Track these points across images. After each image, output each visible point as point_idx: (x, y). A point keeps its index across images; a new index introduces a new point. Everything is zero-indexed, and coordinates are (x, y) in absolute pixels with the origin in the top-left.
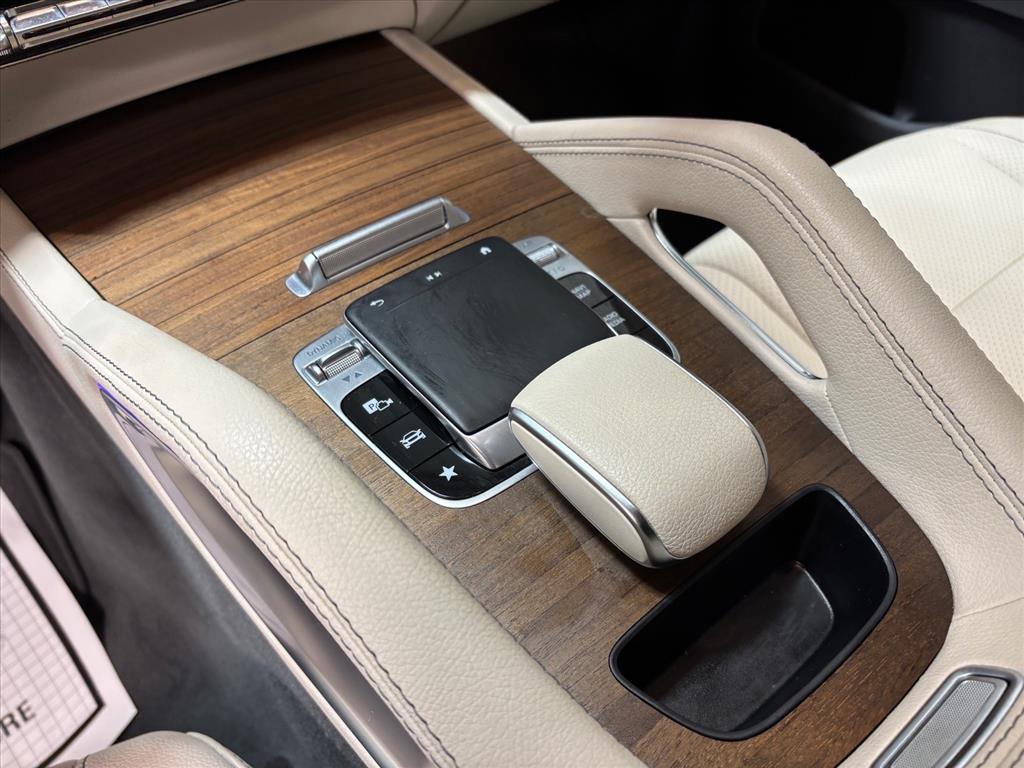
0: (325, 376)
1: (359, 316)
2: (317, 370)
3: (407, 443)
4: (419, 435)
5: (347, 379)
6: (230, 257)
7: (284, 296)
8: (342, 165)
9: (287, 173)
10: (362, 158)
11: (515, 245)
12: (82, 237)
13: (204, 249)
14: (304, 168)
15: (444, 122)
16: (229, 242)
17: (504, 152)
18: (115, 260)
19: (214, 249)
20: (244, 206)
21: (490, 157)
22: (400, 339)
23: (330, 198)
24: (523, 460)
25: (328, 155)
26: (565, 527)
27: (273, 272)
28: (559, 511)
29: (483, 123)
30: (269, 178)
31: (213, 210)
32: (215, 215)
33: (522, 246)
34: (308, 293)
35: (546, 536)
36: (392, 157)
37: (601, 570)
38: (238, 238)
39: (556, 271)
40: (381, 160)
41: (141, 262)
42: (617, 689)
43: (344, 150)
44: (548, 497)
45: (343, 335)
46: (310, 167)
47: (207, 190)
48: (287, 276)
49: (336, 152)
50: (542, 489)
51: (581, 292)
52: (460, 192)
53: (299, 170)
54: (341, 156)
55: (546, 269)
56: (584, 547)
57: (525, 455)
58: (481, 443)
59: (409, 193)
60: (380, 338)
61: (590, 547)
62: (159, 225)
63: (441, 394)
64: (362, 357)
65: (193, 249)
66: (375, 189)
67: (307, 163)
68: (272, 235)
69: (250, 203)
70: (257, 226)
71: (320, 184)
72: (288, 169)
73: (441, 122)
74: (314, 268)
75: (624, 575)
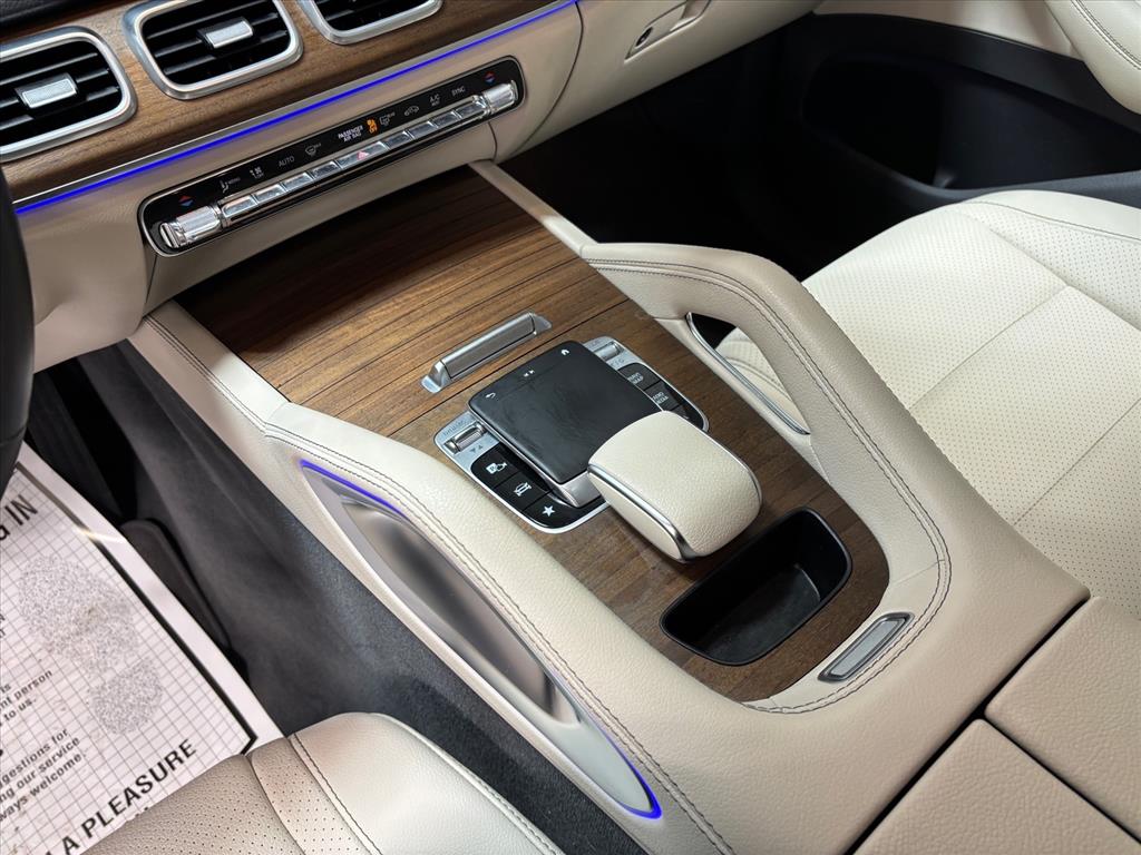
0: (458, 449)
1: (479, 406)
2: (452, 445)
3: (519, 492)
4: (527, 486)
5: (474, 450)
6: (378, 365)
7: (422, 392)
8: (452, 287)
9: (410, 296)
10: (466, 280)
11: (586, 345)
12: (264, 355)
13: (357, 359)
14: (422, 291)
15: (526, 245)
16: (375, 354)
17: (574, 269)
18: (292, 372)
19: (364, 359)
20: (382, 324)
21: (563, 274)
22: (508, 421)
23: (446, 315)
24: (599, 500)
25: (439, 279)
26: (629, 542)
27: (411, 375)
28: (624, 531)
29: (558, 244)
30: (398, 300)
31: (359, 328)
32: (362, 332)
33: (590, 346)
34: (439, 389)
35: (616, 549)
36: (489, 278)
37: (654, 568)
38: (381, 350)
39: (616, 364)
40: (481, 282)
41: (312, 372)
42: (666, 639)
43: (452, 274)
44: (617, 524)
45: (467, 420)
46: (428, 290)
47: (351, 313)
48: (422, 378)
49: (446, 276)
50: (613, 519)
51: (635, 379)
52: (543, 305)
53: (418, 293)
54: (449, 280)
55: (608, 362)
56: (642, 555)
57: (600, 496)
58: (570, 490)
59: (504, 308)
60: (495, 420)
61: (646, 554)
62: (320, 342)
63: (541, 458)
64: (482, 434)
65: (349, 360)
66: (478, 305)
67: (423, 287)
68: (406, 347)
69: (386, 322)
70: (393, 340)
71: (436, 304)
72: (411, 293)
73: (524, 245)
74: (442, 371)
75: (669, 570)
